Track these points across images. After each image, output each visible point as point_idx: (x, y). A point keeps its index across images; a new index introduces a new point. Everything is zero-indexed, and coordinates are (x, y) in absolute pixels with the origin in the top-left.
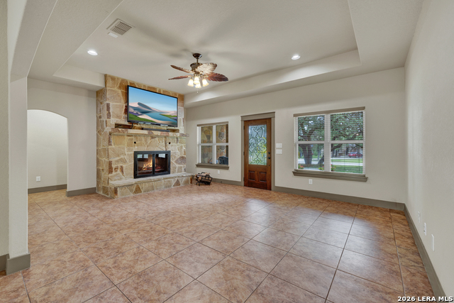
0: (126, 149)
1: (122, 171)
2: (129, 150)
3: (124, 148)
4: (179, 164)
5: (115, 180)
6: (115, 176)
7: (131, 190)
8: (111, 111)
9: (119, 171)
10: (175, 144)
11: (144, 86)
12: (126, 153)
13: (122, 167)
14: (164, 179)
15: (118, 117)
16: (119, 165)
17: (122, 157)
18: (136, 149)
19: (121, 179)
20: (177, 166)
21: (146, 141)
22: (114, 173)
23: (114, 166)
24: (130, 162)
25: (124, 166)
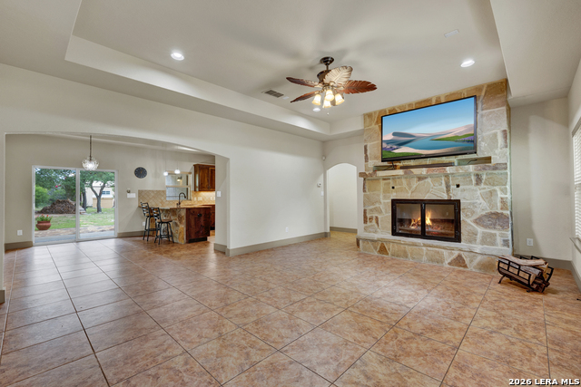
0: (381, 197)
1: (377, 223)
2: (385, 197)
3: (378, 195)
4: (485, 227)
5: (370, 232)
6: (369, 226)
7: (376, 248)
8: (368, 153)
9: (374, 221)
10: (473, 187)
11: (410, 105)
12: (382, 201)
13: (377, 218)
14: (425, 245)
15: (376, 158)
16: (374, 215)
17: (377, 205)
18: (395, 196)
19: (376, 232)
20: (480, 230)
21: (409, 185)
22: (369, 224)
23: (368, 216)
24: (386, 212)
25: (379, 217)
